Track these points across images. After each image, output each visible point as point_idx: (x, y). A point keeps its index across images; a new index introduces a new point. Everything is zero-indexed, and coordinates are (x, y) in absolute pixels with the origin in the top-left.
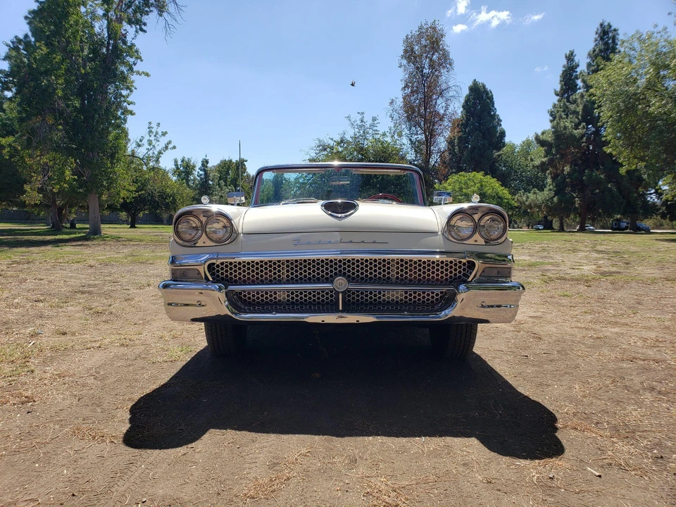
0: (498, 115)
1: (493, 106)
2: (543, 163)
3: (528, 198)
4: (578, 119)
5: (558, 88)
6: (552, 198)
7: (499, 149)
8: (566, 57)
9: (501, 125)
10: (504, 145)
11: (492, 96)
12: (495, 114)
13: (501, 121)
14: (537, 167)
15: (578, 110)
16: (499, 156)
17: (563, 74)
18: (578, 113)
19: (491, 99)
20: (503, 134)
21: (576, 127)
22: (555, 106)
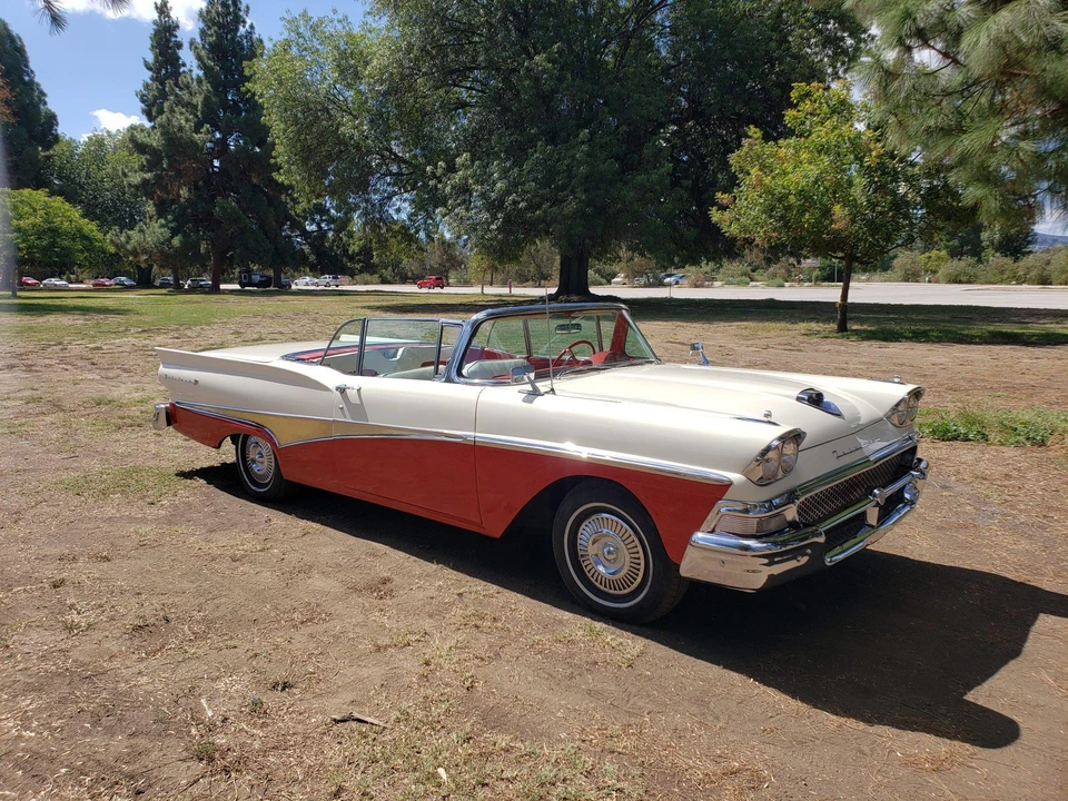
0: (38, 85)
1: (27, 66)
2: (145, 182)
3: (129, 238)
4: (196, 116)
5: (150, 58)
6: (169, 240)
7: (48, 146)
8: (157, 8)
9: (45, 103)
10: (56, 139)
11: (23, 46)
12: (32, 82)
13: (45, 95)
14: (137, 187)
15: (194, 101)
16: (48, 158)
17: (155, 35)
18: (195, 107)
19: (20, 51)
20: (52, 119)
21: (197, 129)
22: (147, 86)
